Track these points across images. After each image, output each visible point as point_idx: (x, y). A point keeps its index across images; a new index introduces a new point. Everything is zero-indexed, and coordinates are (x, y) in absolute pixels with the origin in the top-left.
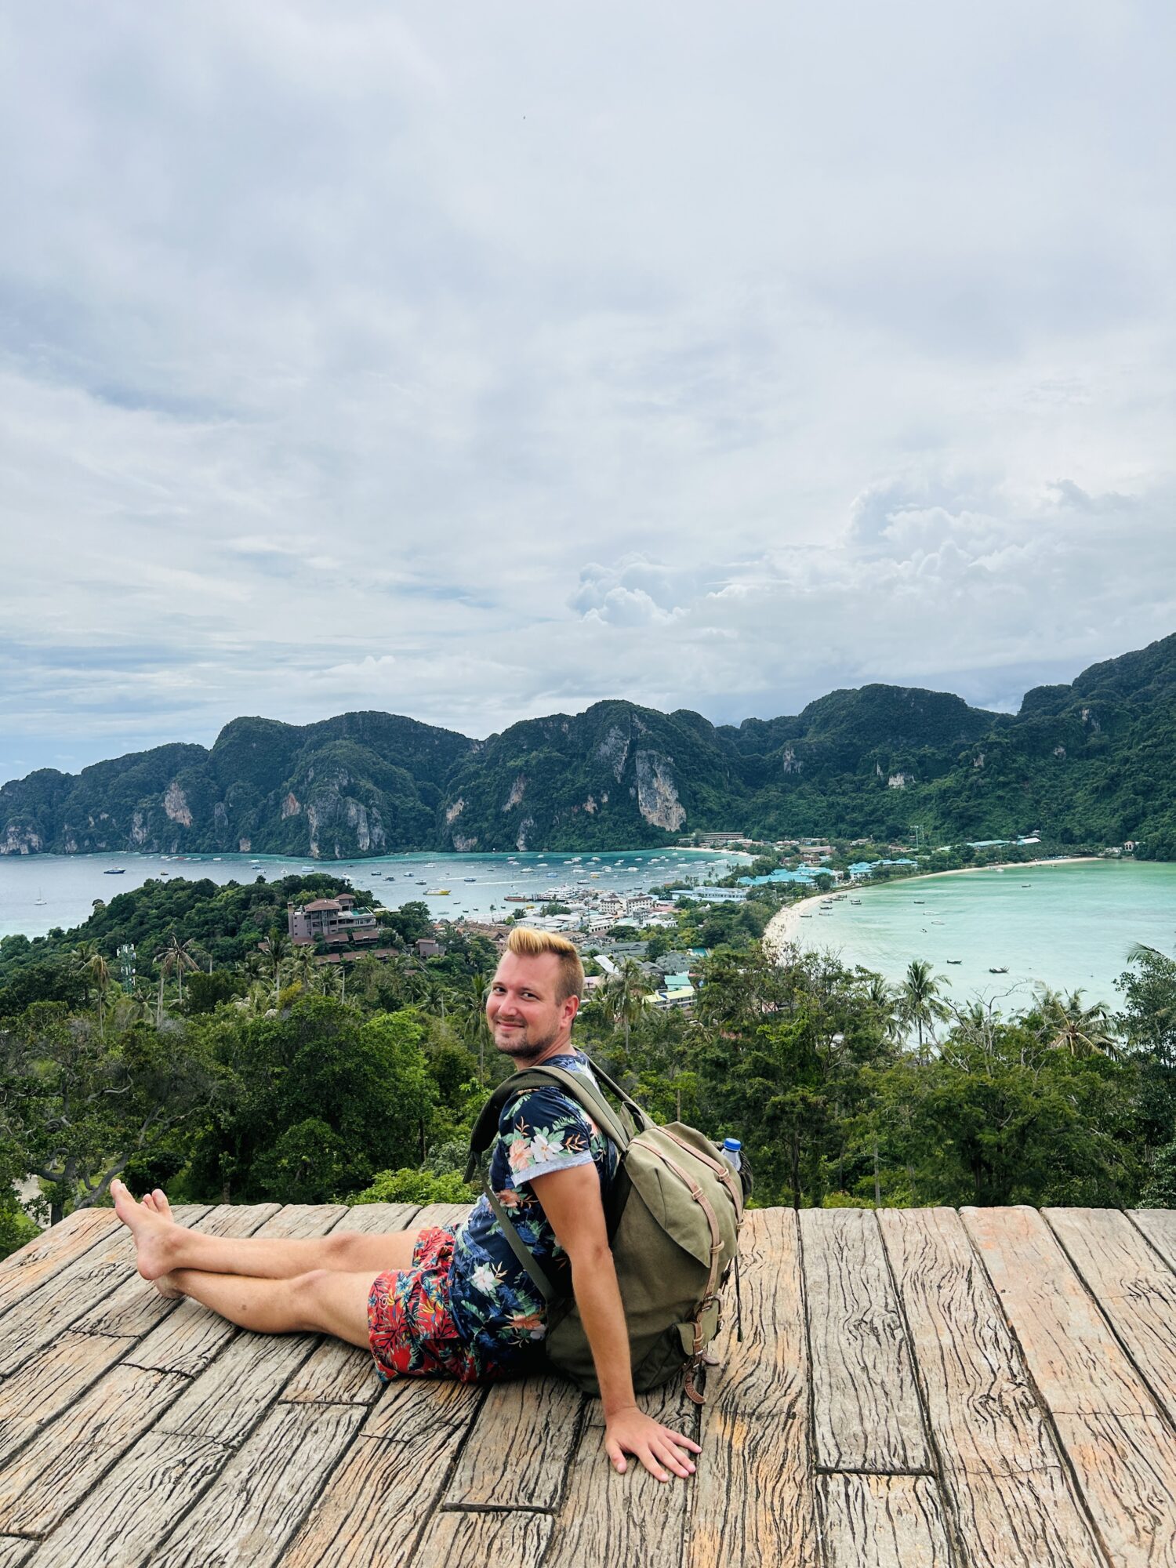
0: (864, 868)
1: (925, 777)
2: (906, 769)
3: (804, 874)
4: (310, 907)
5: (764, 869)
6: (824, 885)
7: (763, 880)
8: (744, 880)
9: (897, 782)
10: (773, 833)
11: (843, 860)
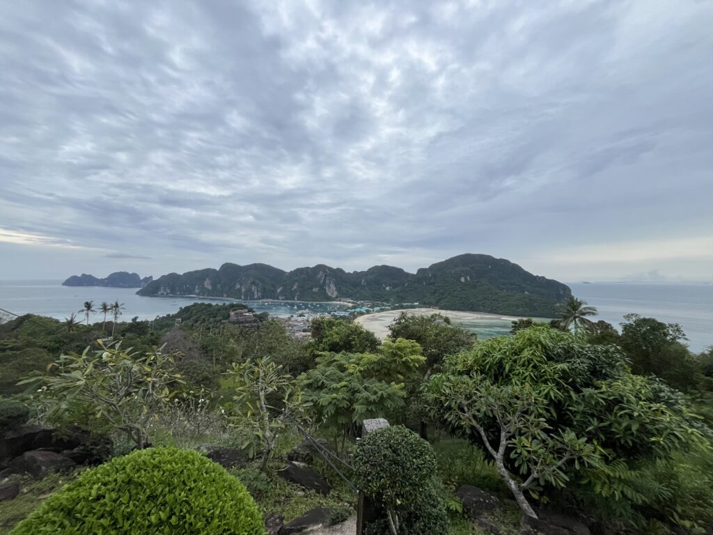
0: (378, 308)
1: (394, 288)
2: (390, 286)
3: (364, 310)
4: (236, 312)
5: (354, 307)
6: (368, 312)
7: (353, 310)
8: (350, 310)
9: (388, 288)
10: (358, 299)
11: (373, 307)
